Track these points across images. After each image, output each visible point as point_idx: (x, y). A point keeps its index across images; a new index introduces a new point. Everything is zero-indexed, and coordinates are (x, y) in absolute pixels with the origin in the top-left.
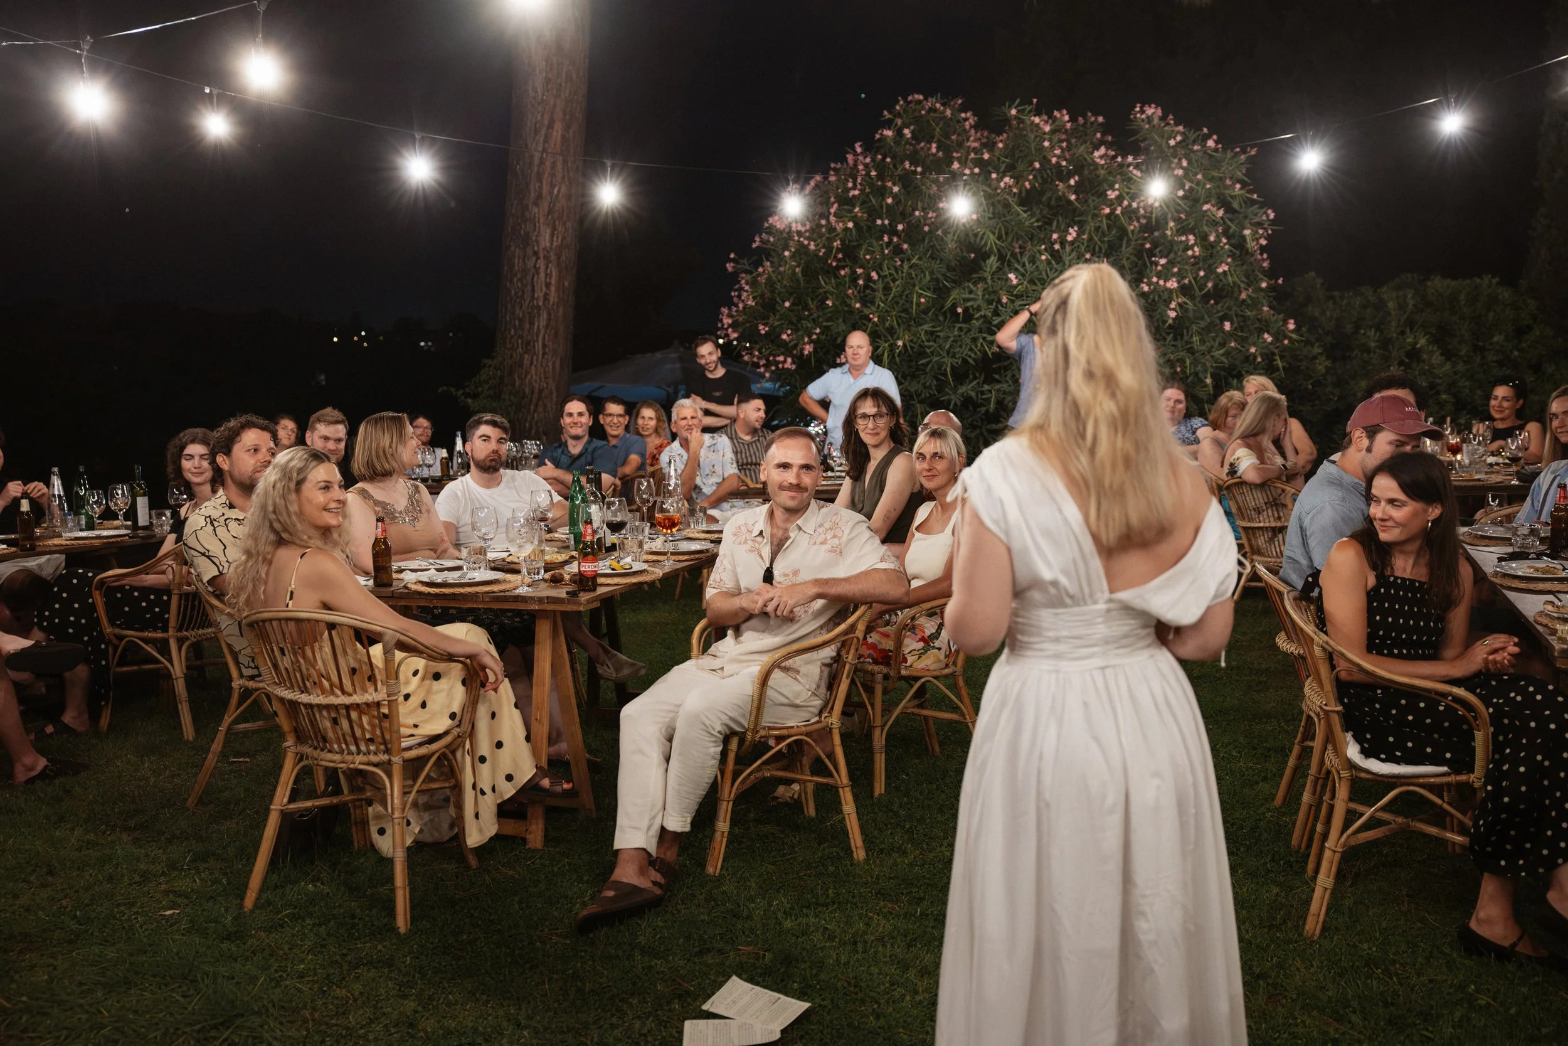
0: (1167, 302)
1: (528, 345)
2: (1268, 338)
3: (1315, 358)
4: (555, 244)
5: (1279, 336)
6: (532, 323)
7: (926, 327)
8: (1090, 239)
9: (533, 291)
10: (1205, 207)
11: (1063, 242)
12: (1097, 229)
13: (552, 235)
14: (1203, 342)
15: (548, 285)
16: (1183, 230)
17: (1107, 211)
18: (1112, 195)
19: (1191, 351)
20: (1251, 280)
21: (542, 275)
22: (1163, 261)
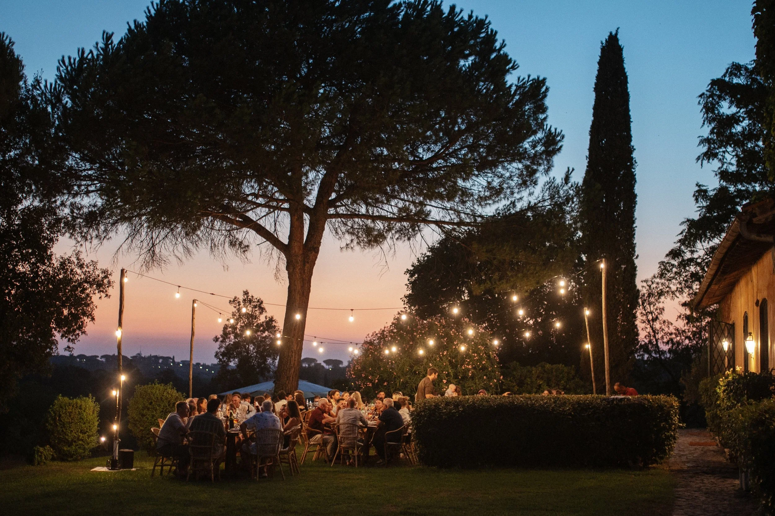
0: (469, 371)
1: (288, 378)
2: (495, 381)
3: (514, 386)
4: (298, 348)
5: (498, 380)
6: (290, 371)
7: (408, 376)
8: (450, 354)
9: (291, 363)
10: (479, 347)
11: (443, 354)
12: (452, 351)
13: (297, 346)
14: (479, 381)
15: (295, 361)
16: (474, 352)
17: (454, 347)
18: (455, 343)
19: (475, 383)
20: (492, 365)
21: (294, 357)
22: (468, 360)
